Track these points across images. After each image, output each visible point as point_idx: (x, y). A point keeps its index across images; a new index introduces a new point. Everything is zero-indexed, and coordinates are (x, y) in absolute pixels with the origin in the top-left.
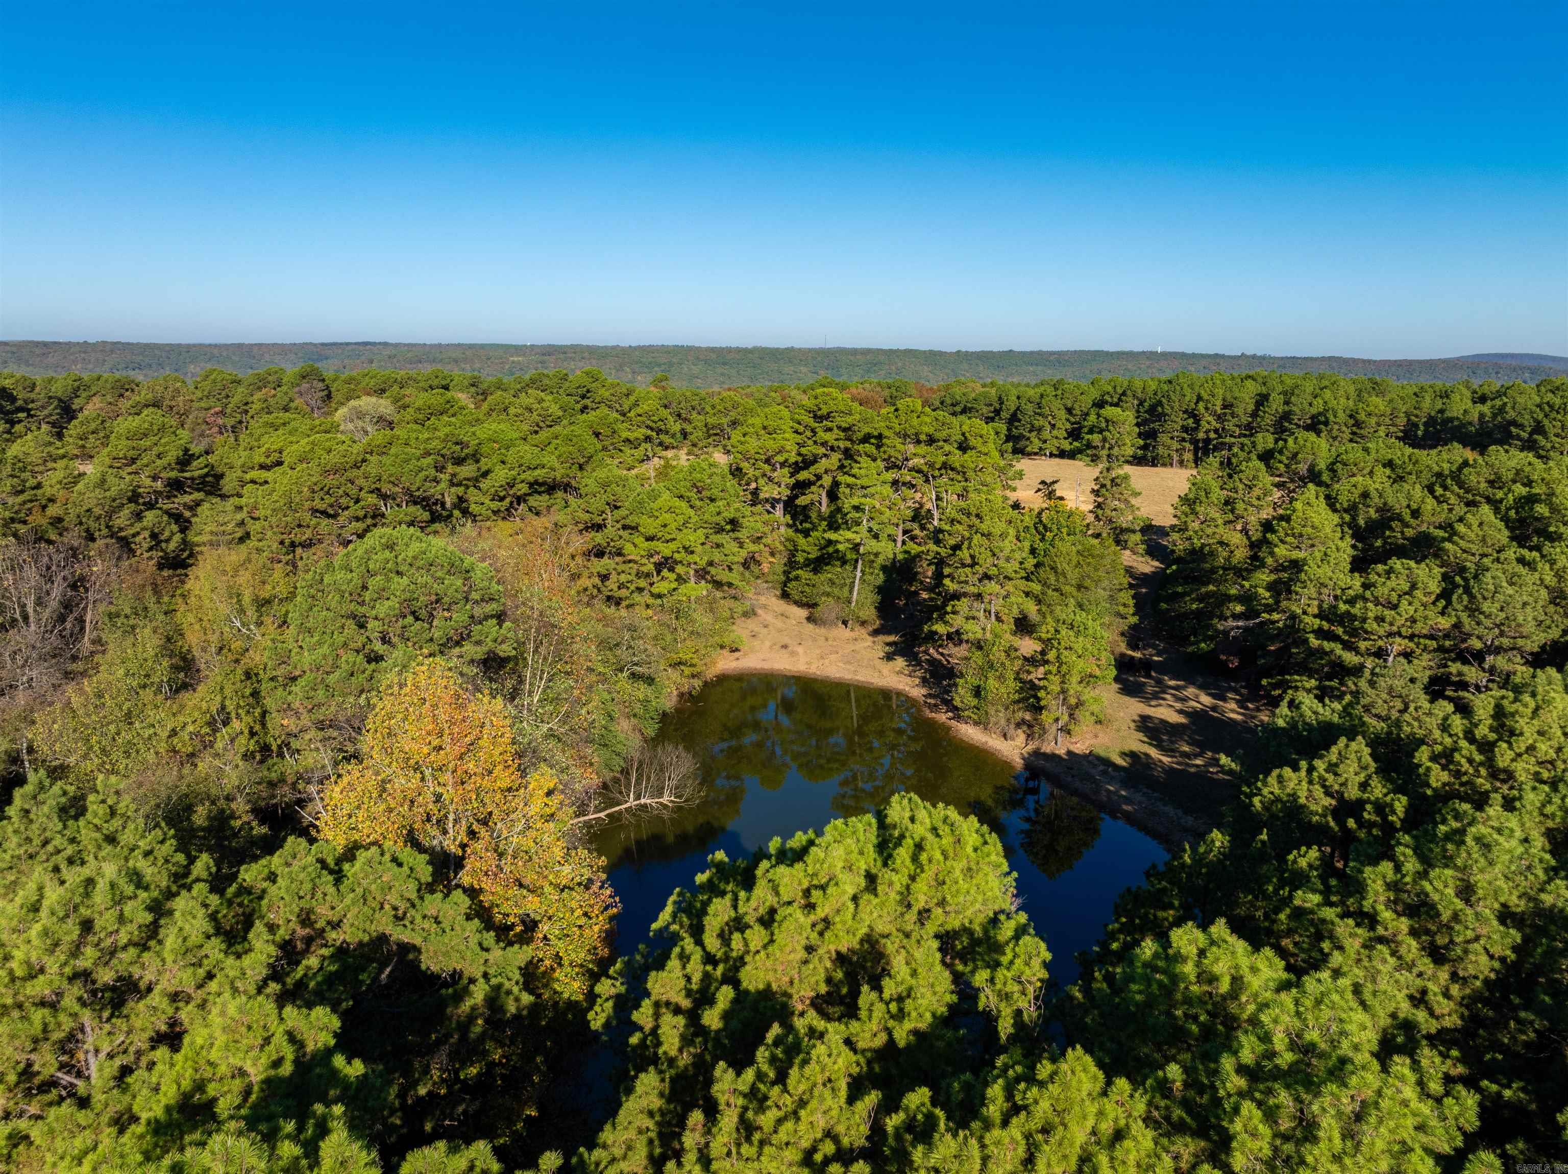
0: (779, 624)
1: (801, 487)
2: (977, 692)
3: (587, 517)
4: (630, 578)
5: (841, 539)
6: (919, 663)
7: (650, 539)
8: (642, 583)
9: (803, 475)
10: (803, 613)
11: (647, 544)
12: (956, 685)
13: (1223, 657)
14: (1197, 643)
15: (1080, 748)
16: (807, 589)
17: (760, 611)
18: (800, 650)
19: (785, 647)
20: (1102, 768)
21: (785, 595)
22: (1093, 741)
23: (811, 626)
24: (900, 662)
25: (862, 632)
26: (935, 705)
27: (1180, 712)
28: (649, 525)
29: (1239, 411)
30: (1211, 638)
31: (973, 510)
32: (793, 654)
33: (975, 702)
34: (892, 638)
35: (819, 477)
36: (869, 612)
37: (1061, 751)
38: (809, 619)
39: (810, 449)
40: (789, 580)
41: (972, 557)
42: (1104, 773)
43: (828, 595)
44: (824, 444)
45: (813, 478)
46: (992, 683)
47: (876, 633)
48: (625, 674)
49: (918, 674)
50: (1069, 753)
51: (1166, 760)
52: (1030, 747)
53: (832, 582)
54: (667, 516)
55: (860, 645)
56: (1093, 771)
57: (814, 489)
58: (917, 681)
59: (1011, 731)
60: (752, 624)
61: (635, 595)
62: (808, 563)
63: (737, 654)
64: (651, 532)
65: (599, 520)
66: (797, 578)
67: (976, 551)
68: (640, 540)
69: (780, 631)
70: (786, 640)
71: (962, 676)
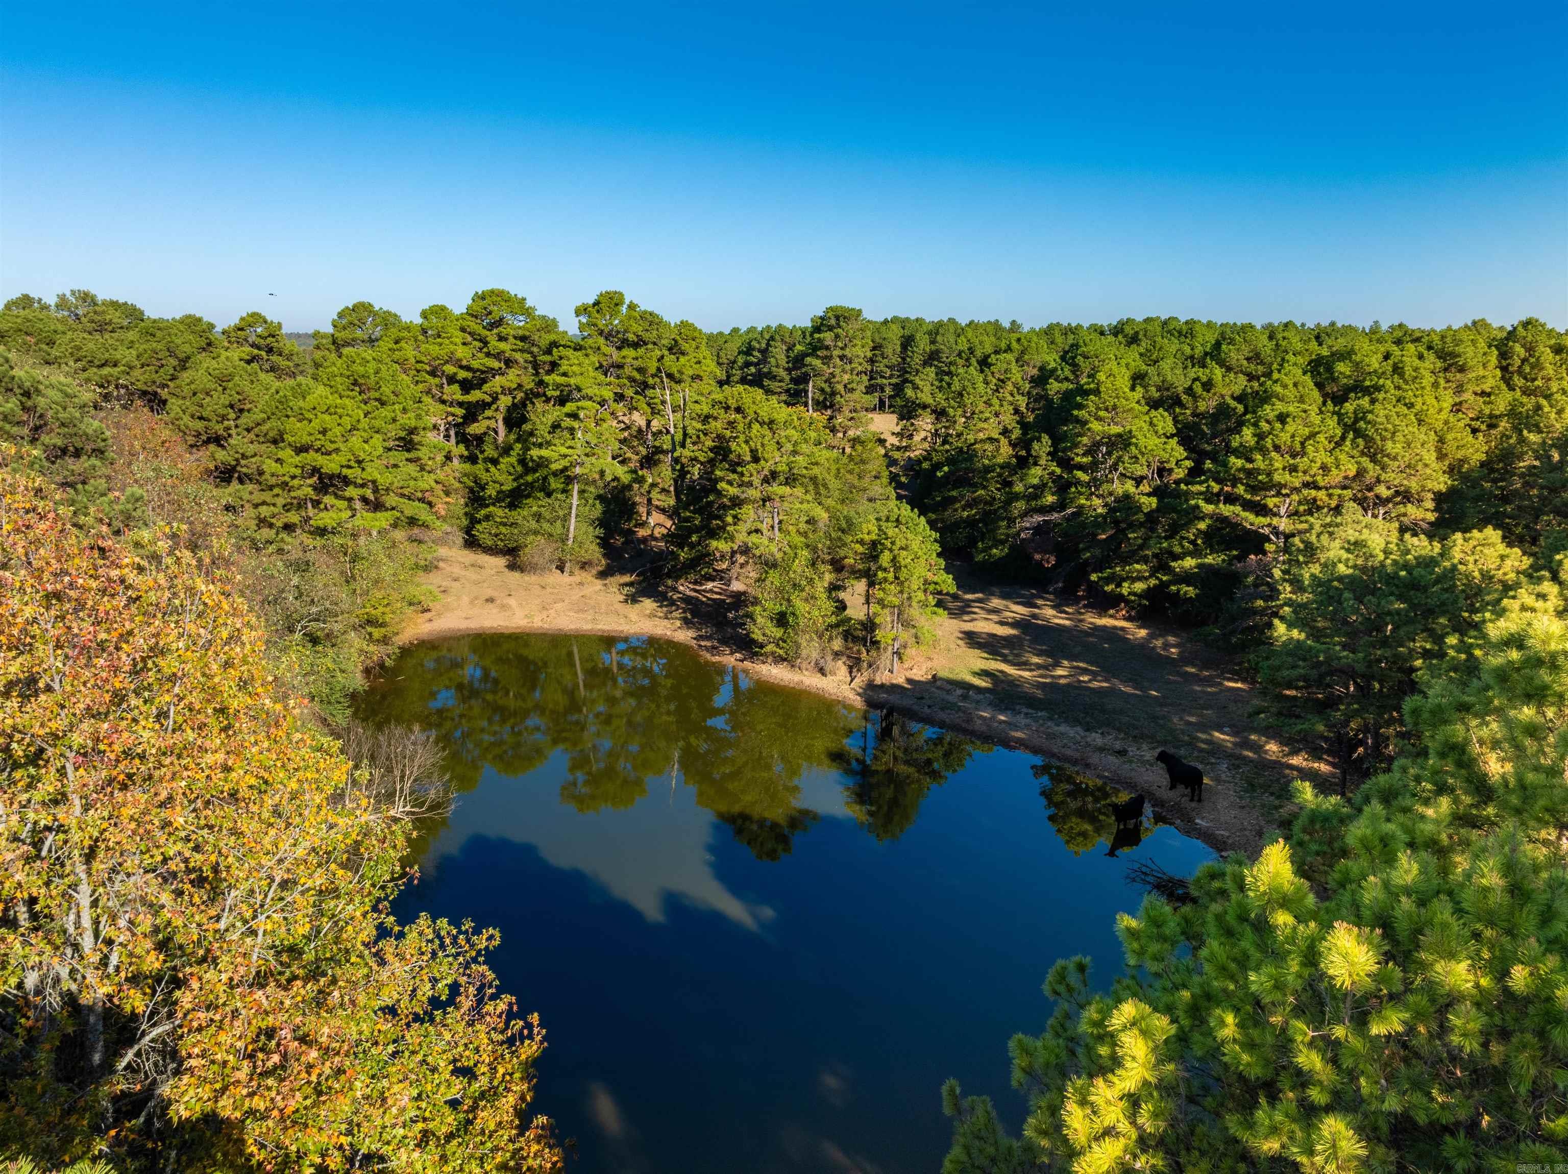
0: (472, 574)
1: (472, 412)
2: (781, 620)
3: (200, 425)
4: (276, 510)
5: (555, 456)
6: (672, 603)
7: (301, 449)
8: (293, 517)
9: (475, 396)
10: (500, 562)
11: (297, 459)
12: (750, 616)
13: (1038, 557)
14: (986, 549)
15: (920, 673)
16: (503, 530)
17: (441, 564)
18: (512, 602)
19: (491, 600)
20: (959, 692)
21: (471, 543)
22: (929, 664)
23: (517, 575)
24: (648, 604)
25: (587, 577)
26: (713, 647)
27: (1002, 623)
28: (299, 432)
29: (888, 351)
30: (1003, 542)
31: (732, 403)
32: (504, 607)
33: (778, 633)
34: (627, 579)
35: (495, 399)
36: (594, 551)
37: (900, 680)
38: (512, 567)
39: (480, 362)
40: (474, 521)
41: (753, 452)
42: (965, 697)
43: (536, 533)
44: (497, 356)
45: (488, 399)
46: (801, 606)
47: (603, 575)
48: (298, 636)
49: (676, 614)
50: (909, 681)
51: (1026, 674)
52: (860, 681)
53: (538, 517)
54: (327, 417)
55: (588, 590)
56: (951, 698)
57: (488, 413)
58: (678, 623)
59: (829, 664)
60: (434, 580)
61: (283, 535)
62: (500, 497)
63: (428, 615)
64: (306, 439)
65: (219, 429)
66: (487, 518)
67: (756, 443)
68: (287, 454)
69: (477, 583)
70: (490, 593)
71: (756, 602)
